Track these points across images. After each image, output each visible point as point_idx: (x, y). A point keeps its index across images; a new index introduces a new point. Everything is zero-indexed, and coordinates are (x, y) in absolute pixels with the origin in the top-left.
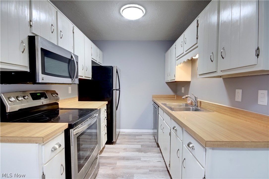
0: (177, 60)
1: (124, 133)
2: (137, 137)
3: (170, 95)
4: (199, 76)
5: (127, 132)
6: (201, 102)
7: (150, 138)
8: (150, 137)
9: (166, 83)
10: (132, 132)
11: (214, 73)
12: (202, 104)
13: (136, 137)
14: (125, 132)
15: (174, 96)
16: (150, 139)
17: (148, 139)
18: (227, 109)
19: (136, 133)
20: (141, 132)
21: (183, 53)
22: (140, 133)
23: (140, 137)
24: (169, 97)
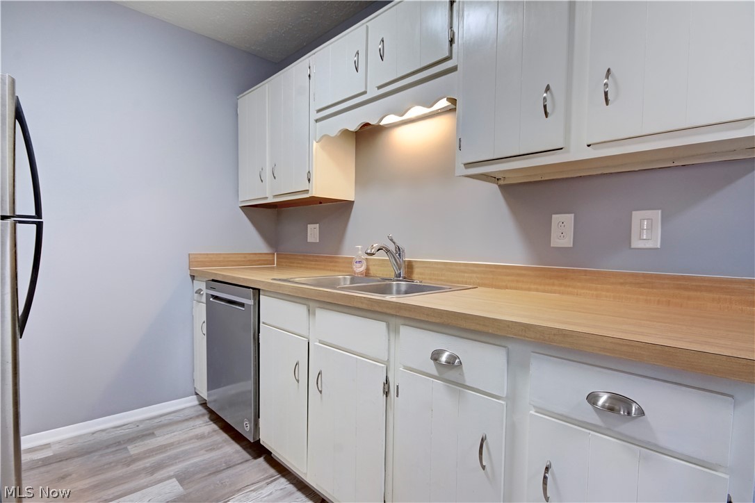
0: (317, 121)
1: (49, 453)
2: (134, 449)
3: (256, 254)
4: (466, 168)
5: (59, 442)
6: (414, 264)
7: (198, 431)
8: (194, 427)
9: (242, 208)
10: (93, 433)
11: (553, 154)
12: (417, 270)
13: (126, 448)
14: (47, 446)
15: (270, 257)
16: (201, 437)
17: (191, 439)
18: (524, 272)
19: (119, 432)
20: (142, 421)
21: (365, 93)
22: (141, 426)
23: (146, 442)
24: (255, 261)
